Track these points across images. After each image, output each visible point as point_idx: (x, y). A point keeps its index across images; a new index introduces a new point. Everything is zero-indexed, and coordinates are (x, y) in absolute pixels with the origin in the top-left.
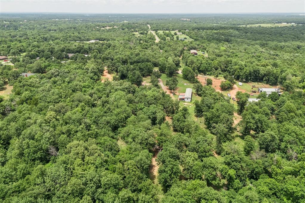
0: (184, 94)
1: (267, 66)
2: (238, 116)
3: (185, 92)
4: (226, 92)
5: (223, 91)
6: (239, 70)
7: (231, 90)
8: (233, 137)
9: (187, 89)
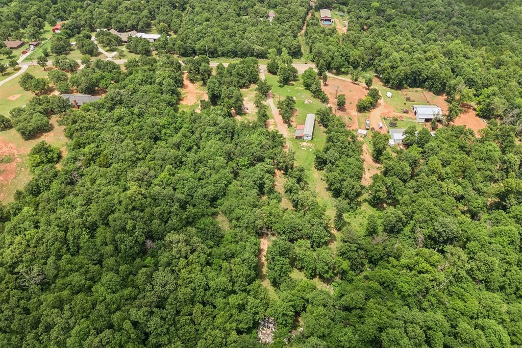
0: (303, 126)
1: (435, 58)
2: (373, 163)
3: (304, 124)
4: (364, 114)
5: (361, 113)
6: (389, 70)
7: (374, 108)
8: (360, 201)
9: (308, 115)
